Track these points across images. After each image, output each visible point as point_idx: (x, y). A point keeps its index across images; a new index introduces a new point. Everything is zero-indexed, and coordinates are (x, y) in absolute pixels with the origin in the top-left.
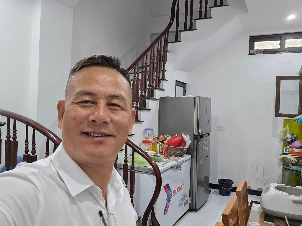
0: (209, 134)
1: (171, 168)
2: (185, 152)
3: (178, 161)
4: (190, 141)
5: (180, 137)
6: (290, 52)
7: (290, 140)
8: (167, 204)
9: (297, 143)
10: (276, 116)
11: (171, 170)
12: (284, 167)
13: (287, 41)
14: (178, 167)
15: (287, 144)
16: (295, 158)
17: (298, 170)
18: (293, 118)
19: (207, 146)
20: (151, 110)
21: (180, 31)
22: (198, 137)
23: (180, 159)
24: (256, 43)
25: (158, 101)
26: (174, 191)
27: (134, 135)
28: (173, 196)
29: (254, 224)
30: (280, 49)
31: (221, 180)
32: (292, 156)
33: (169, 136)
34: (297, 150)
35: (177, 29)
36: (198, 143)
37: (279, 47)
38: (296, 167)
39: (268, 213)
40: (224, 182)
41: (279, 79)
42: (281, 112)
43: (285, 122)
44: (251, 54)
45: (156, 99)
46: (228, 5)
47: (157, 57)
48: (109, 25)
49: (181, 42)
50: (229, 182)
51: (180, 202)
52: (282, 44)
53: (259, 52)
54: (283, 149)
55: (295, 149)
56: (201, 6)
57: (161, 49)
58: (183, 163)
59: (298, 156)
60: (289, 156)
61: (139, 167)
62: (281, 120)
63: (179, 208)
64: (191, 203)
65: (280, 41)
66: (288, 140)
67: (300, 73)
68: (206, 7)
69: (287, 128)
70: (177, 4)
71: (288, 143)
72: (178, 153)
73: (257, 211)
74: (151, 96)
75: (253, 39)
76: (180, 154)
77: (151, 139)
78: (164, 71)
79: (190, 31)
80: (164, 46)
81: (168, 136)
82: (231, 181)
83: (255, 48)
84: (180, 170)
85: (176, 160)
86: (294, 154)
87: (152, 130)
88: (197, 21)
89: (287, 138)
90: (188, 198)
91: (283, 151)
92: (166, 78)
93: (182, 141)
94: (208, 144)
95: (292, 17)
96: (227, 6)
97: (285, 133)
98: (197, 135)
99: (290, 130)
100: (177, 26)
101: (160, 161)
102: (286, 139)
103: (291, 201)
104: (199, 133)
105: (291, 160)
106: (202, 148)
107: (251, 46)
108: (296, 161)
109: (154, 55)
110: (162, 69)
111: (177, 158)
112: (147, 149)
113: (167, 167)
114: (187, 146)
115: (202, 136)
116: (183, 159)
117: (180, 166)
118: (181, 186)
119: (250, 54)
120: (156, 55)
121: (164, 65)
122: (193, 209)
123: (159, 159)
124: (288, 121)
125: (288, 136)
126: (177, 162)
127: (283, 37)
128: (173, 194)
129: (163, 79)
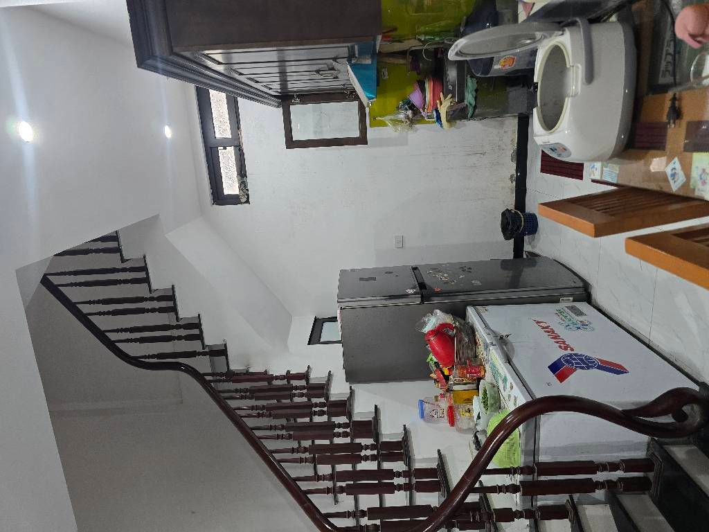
0: (415, 269)
1: (509, 363)
2: (463, 322)
3: (488, 342)
4: (436, 314)
5: (432, 339)
6: (239, 128)
7: (410, 113)
8: (600, 368)
9: (416, 98)
10: (366, 143)
11: (514, 361)
12: (471, 117)
13: (218, 135)
14: (502, 341)
15: (418, 117)
16: (445, 97)
17: (475, 87)
18: (367, 110)
19: (439, 271)
20: (376, 406)
21: (203, 349)
22: (426, 293)
23: (482, 334)
24: (226, 192)
25: (354, 387)
26: (560, 347)
27: (439, 451)
28: (572, 350)
29: (673, 175)
30: (235, 146)
31: (504, 235)
32: (441, 104)
33: (430, 358)
34: (429, 96)
35: (199, 354)
36: (438, 294)
37: (231, 150)
38: (466, 94)
39: (625, 142)
40: (510, 227)
41: (291, 143)
42: (357, 134)
43: (377, 123)
44: (248, 198)
45: (352, 392)
46: (145, 257)
47: (258, 398)
48: (193, 513)
49: (225, 345)
50: (507, 219)
51: (579, 328)
52: (225, 144)
53: (243, 185)
54: (429, 122)
55: (427, 99)
56: (148, 311)
57: (241, 391)
58: (490, 329)
59: (441, 94)
60: (443, 111)
61: (522, 451)
62: (371, 133)
63: (594, 330)
64: (571, 299)
65: (219, 148)
66: (410, 116)
67: (278, 107)
68: (152, 299)
69: (387, 119)
70: (147, 360)
71: (416, 115)
72: (466, 340)
73: (618, 169)
74: (344, 407)
75: (219, 198)
76: (468, 335)
77: (444, 404)
78: (289, 376)
79: (203, 327)
80: (235, 381)
81: (431, 360)
82: (503, 214)
83: (237, 192)
84: (508, 336)
85: (486, 347)
86: (438, 102)
87: (422, 402)
88: (181, 316)
89: (407, 117)
90: (562, 305)
91: (434, 122)
92: (303, 370)
93: (440, 332)
94: (436, 269)
95: (168, 132)
96: (147, 257)
97: (396, 122)
98: (422, 297)
99: (390, 114)
100: (192, 354)
101: (496, 389)
102: (408, 119)
103: (591, 86)
104: (415, 293)
105: (451, 106)
106: (446, 283)
107: (234, 200)
108: (450, 96)
109: (252, 408)
110: (285, 382)
111: (480, 342)
112: (467, 414)
113: (509, 372)
114: (448, 319)
115: (422, 286)
116: (480, 328)
117: (499, 338)
118: (543, 328)
119: (247, 202)
120: (253, 402)
121: (277, 378)
122: (584, 293)
123: (493, 393)
124: (373, 118)
125: (402, 116)
126: (492, 344)
127: (212, 142)
128: (569, 352)
129: (305, 376)
